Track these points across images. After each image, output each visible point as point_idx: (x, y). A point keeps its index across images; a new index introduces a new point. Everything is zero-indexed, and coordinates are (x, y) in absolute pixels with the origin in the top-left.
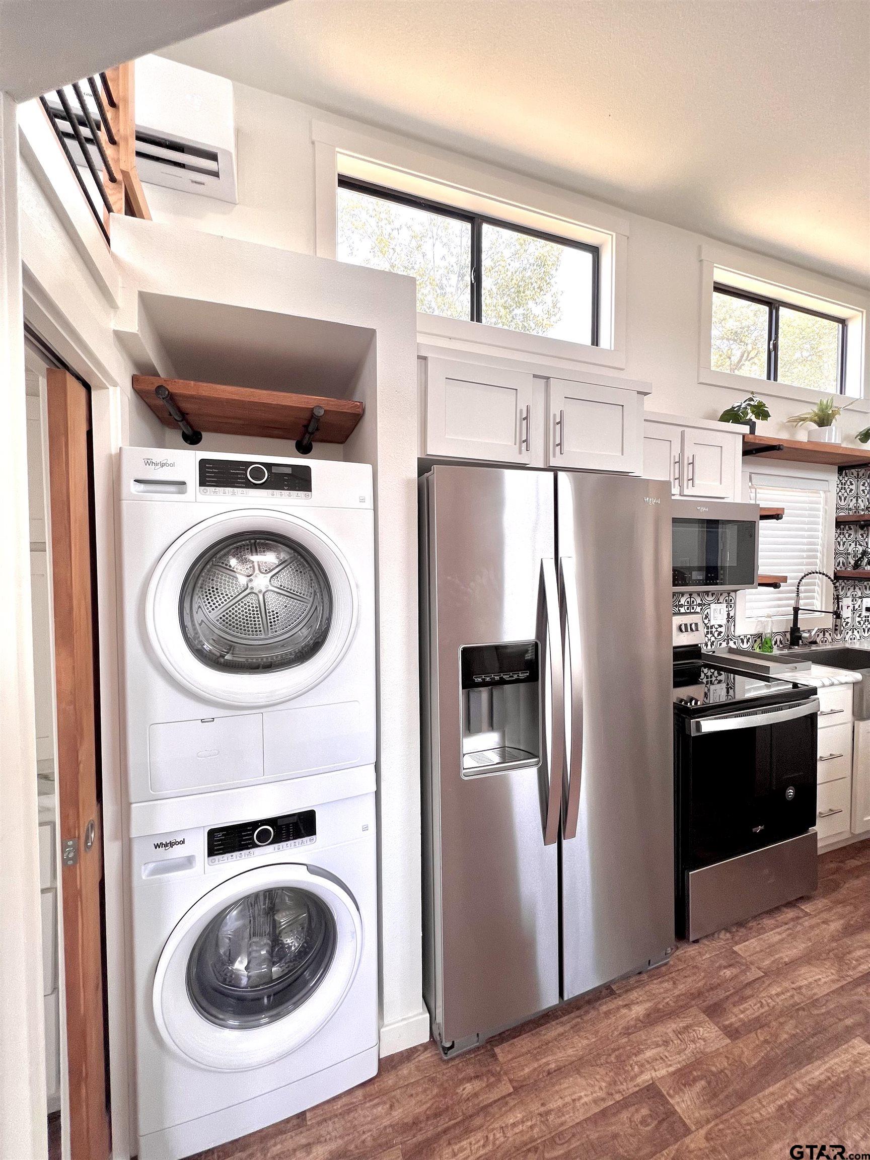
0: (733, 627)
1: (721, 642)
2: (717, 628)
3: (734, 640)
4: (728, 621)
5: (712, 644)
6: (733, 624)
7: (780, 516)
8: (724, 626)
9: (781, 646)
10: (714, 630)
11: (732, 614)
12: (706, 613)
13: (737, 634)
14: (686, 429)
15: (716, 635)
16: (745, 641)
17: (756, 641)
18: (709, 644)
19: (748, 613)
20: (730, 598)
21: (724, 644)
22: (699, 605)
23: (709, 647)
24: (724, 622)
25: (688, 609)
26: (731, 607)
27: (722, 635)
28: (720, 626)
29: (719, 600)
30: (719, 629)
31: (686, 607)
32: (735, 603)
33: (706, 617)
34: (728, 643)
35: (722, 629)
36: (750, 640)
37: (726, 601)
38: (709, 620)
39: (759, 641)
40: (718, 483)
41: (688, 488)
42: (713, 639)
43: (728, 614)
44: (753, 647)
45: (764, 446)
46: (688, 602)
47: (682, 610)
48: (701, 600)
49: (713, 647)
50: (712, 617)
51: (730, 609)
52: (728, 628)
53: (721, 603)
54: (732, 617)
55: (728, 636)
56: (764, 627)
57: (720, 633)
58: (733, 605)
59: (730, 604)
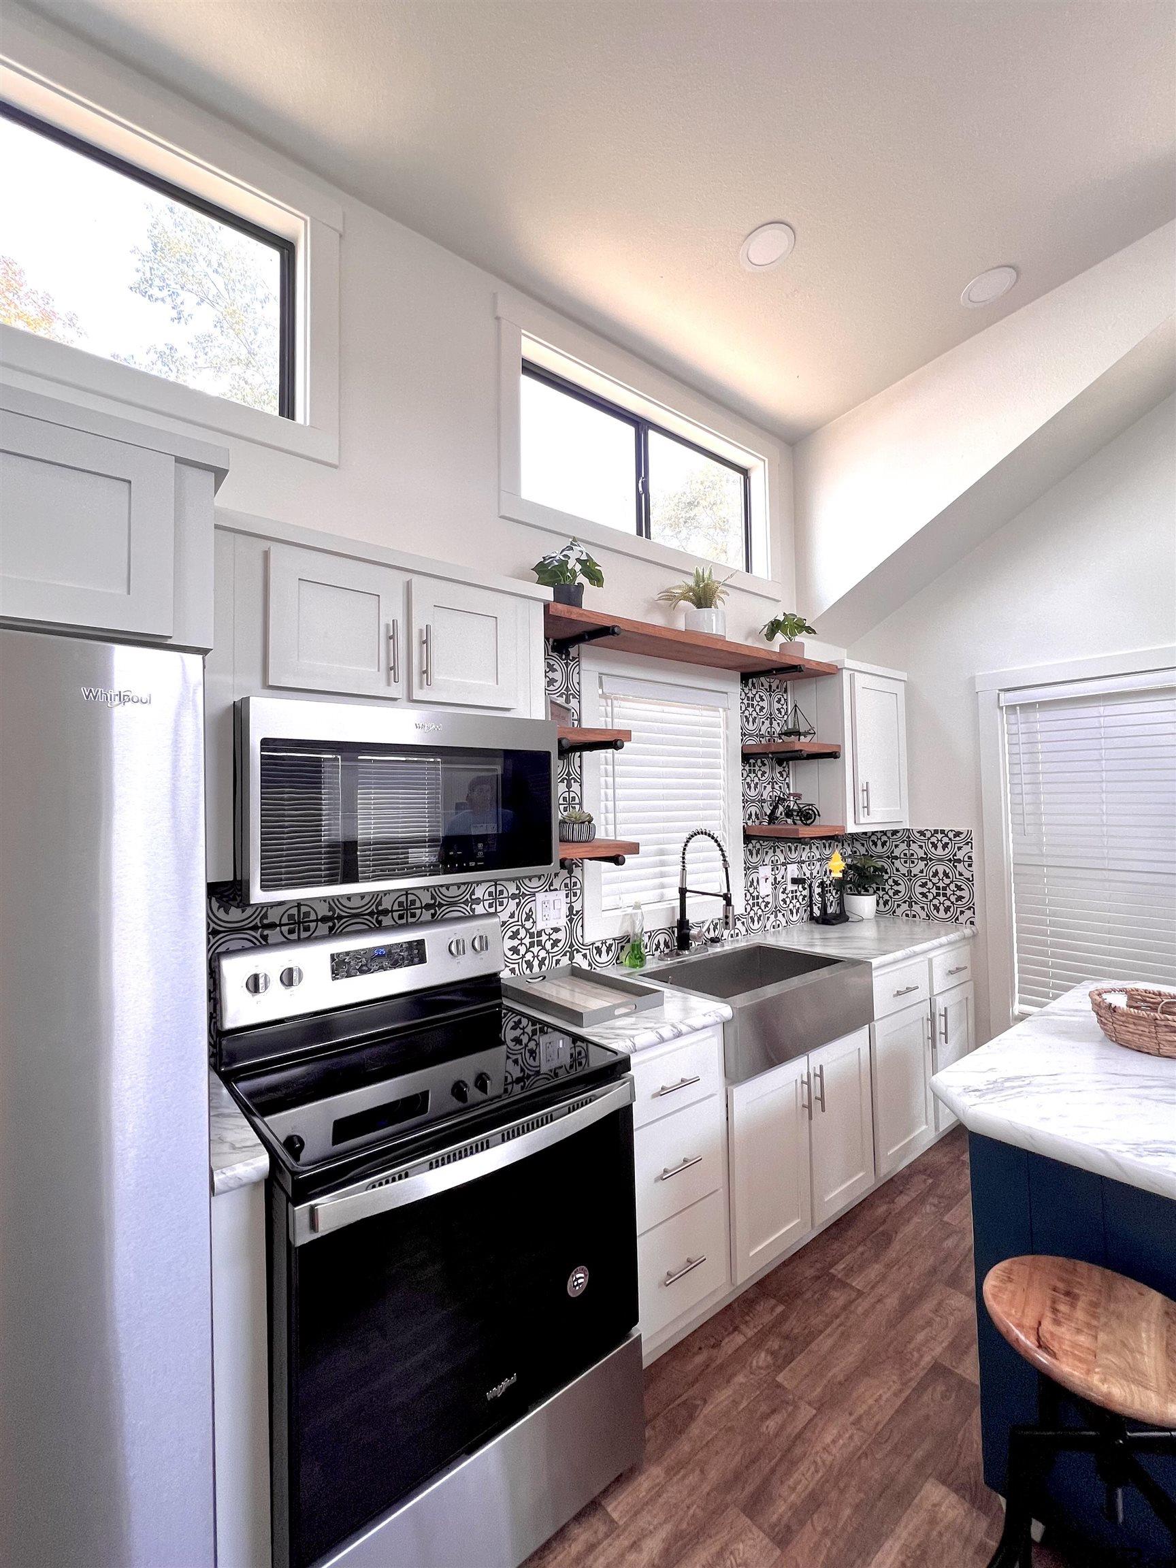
0: (579, 929)
1: (558, 957)
2: (550, 935)
3: (584, 952)
4: (571, 921)
5: (542, 963)
6: (580, 924)
7: (619, 743)
8: (563, 929)
9: (667, 951)
10: (544, 938)
11: (577, 907)
12: (527, 909)
13: (588, 940)
14: (416, 579)
15: (548, 946)
16: (604, 949)
17: (622, 948)
18: (536, 963)
19: (608, 902)
20: (574, 880)
21: (565, 961)
22: (514, 897)
23: (536, 969)
24: (562, 922)
25: (490, 906)
26: (575, 894)
27: (560, 945)
28: (556, 930)
29: (551, 884)
30: (554, 936)
31: (486, 903)
32: (582, 889)
33: (528, 917)
34: (572, 958)
35: (561, 935)
36: (613, 948)
37: (566, 886)
38: (534, 922)
39: (628, 947)
40: (492, 683)
41: (421, 687)
42: (543, 954)
43: (571, 909)
44: (618, 959)
45: (597, 627)
46: (490, 894)
47: (479, 909)
48: (518, 888)
49: (544, 968)
50: (539, 916)
51: (574, 899)
52: (571, 932)
53: (556, 890)
54: (578, 912)
55: (571, 946)
56: (633, 923)
57: (556, 943)
58: (578, 892)
59: (573, 890)
